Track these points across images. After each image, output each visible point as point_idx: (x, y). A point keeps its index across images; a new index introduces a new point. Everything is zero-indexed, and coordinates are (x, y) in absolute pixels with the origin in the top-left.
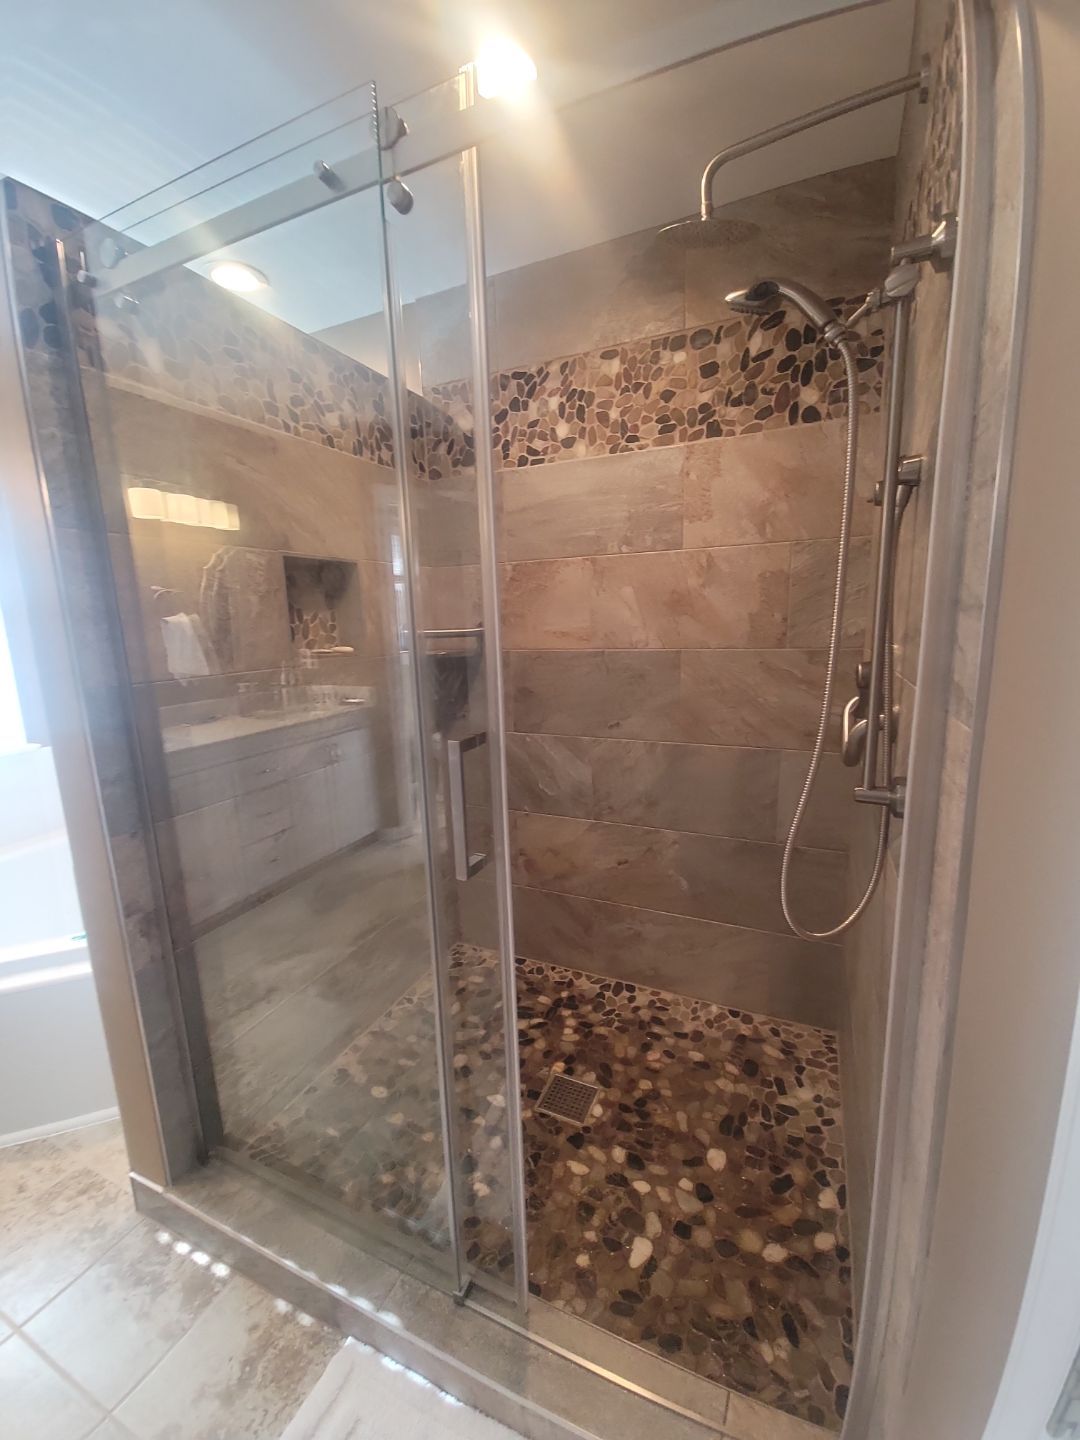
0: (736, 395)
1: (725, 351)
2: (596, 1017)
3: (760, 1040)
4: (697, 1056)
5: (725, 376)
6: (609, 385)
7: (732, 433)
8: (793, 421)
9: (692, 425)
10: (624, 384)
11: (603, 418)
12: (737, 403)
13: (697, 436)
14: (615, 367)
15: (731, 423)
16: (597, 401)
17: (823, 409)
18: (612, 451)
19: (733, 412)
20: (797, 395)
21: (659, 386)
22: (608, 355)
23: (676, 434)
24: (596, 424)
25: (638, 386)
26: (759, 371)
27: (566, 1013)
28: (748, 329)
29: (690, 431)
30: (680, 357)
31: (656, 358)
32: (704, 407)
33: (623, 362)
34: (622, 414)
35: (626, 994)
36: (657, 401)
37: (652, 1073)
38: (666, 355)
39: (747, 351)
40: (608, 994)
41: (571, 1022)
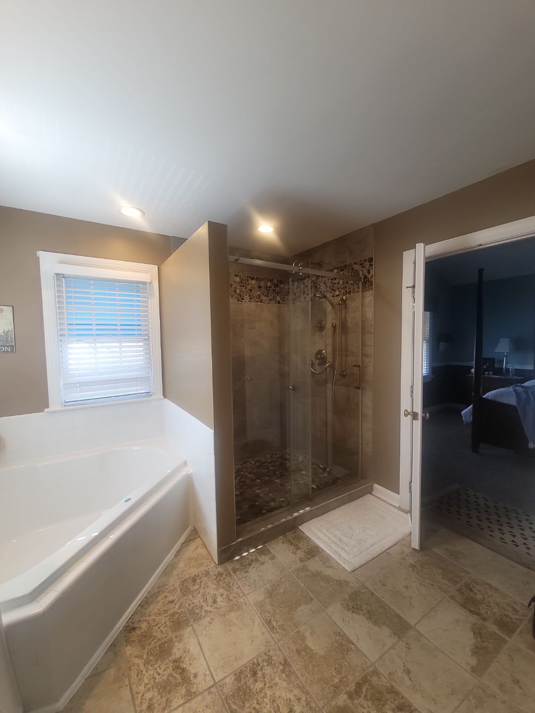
0: (265, 294)
1: (262, 284)
2: (250, 470)
3: (283, 456)
4: (278, 464)
5: (263, 289)
6: (237, 283)
7: (264, 303)
8: (276, 303)
9: (256, 299)
10: (240, 284)
11: (235, 291)
12: (265, 296)
13: (258, 302)
14: (238, 279)
15: (264, 300)
16: (233, 287)
17: (281, 302)
18: (238, 301)
19: (265, 298)
20: (276, 297)
21: (249, 287)
22: (236, 276)
23: (253, 300)
24: (233, 293)
25: (244, 286)
26: (269, 290)
27: (242, 473)
28: (267, 281)
29: (256, 300)
30: (253, 282)
31: (248, 280)
32: (259, 295)
33: (240, 278)
34: (240, 292)
35: (248, 463)
36: (247, 291)
37: (276, 470)
38: (250, 280)
39: (267, 286)
40: (244, 465)
41: (246, 474)
